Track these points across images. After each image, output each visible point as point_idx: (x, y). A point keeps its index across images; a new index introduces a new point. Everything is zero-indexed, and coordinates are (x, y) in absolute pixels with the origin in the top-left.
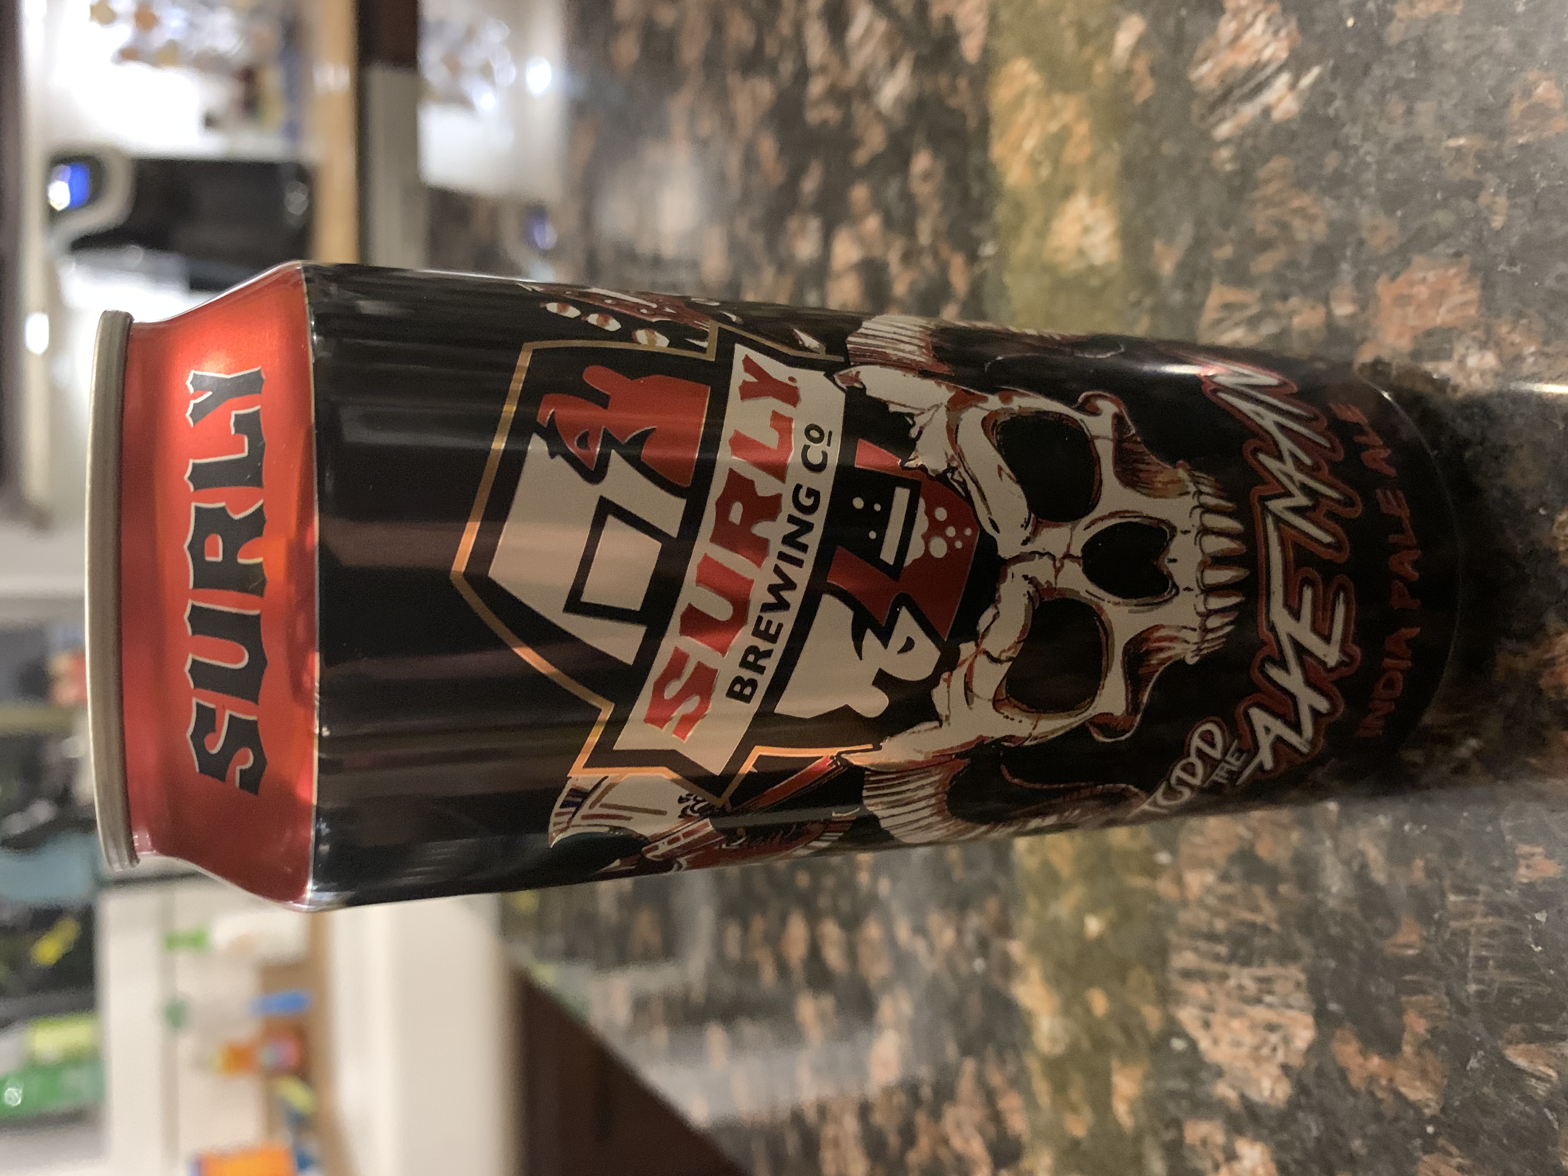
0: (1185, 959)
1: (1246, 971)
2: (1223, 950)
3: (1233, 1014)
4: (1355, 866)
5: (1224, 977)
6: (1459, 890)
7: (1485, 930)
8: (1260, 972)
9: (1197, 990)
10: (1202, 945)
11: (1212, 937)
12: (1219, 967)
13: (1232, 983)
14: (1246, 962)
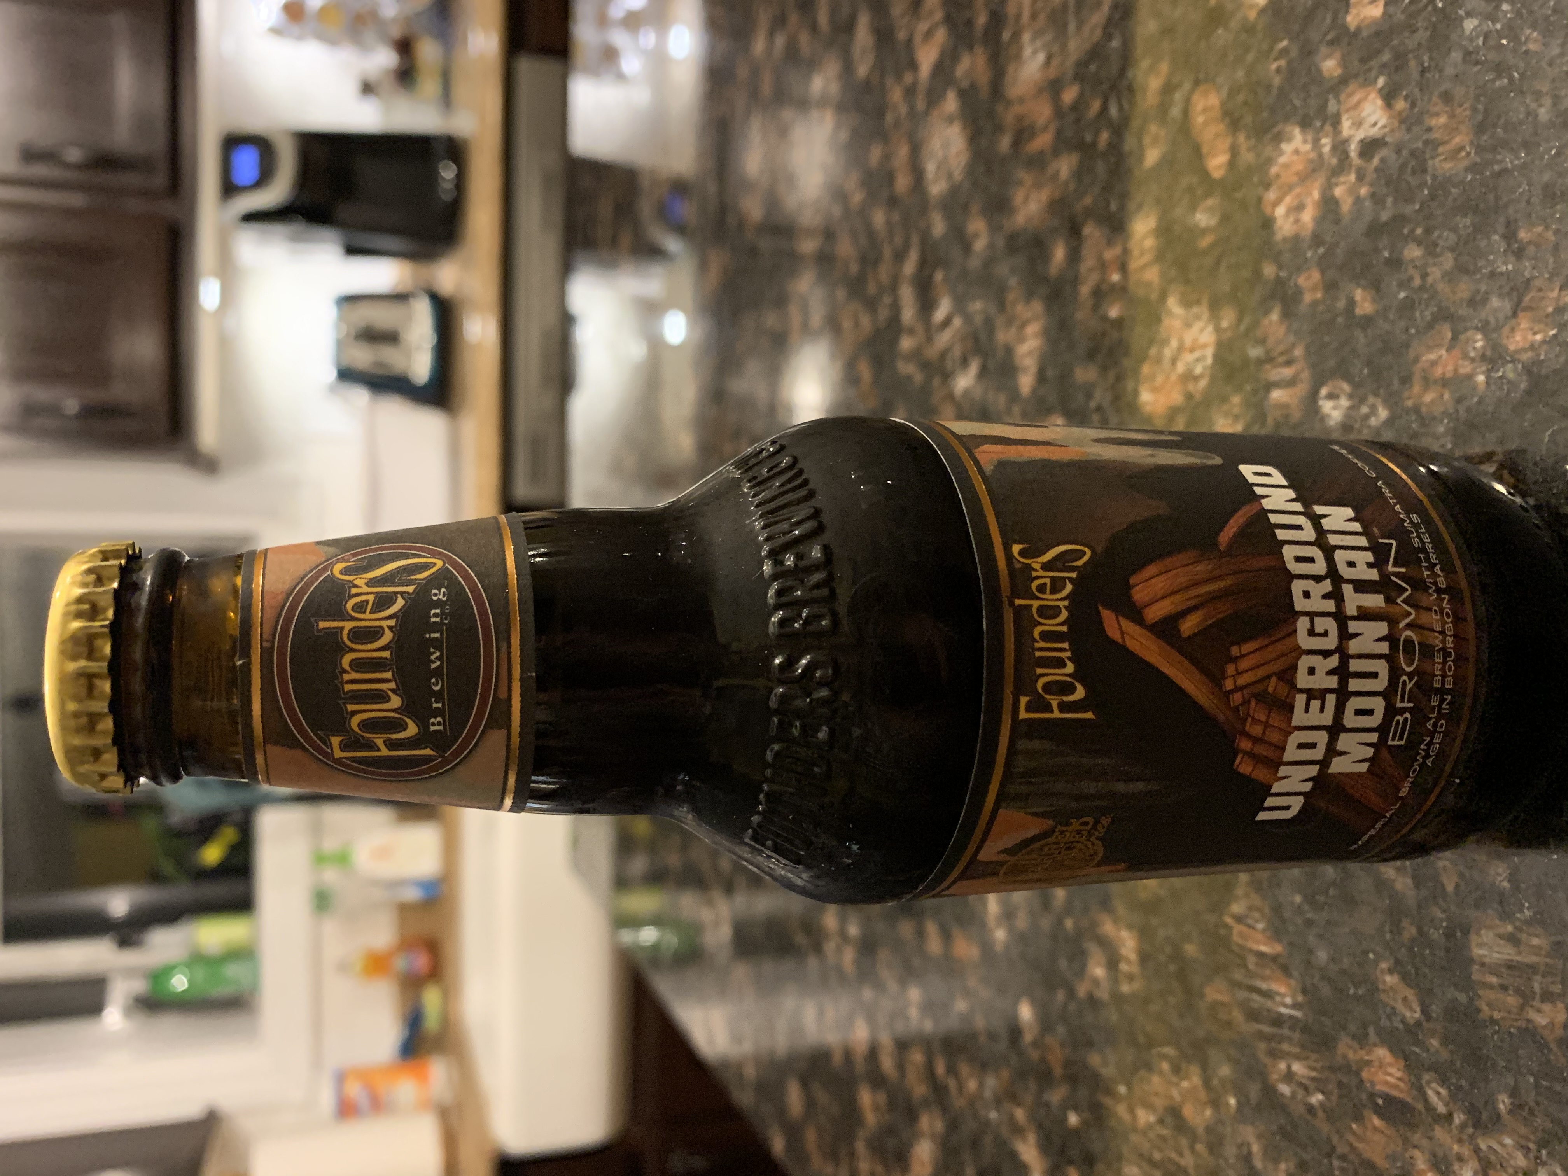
4: (1244, 1150)
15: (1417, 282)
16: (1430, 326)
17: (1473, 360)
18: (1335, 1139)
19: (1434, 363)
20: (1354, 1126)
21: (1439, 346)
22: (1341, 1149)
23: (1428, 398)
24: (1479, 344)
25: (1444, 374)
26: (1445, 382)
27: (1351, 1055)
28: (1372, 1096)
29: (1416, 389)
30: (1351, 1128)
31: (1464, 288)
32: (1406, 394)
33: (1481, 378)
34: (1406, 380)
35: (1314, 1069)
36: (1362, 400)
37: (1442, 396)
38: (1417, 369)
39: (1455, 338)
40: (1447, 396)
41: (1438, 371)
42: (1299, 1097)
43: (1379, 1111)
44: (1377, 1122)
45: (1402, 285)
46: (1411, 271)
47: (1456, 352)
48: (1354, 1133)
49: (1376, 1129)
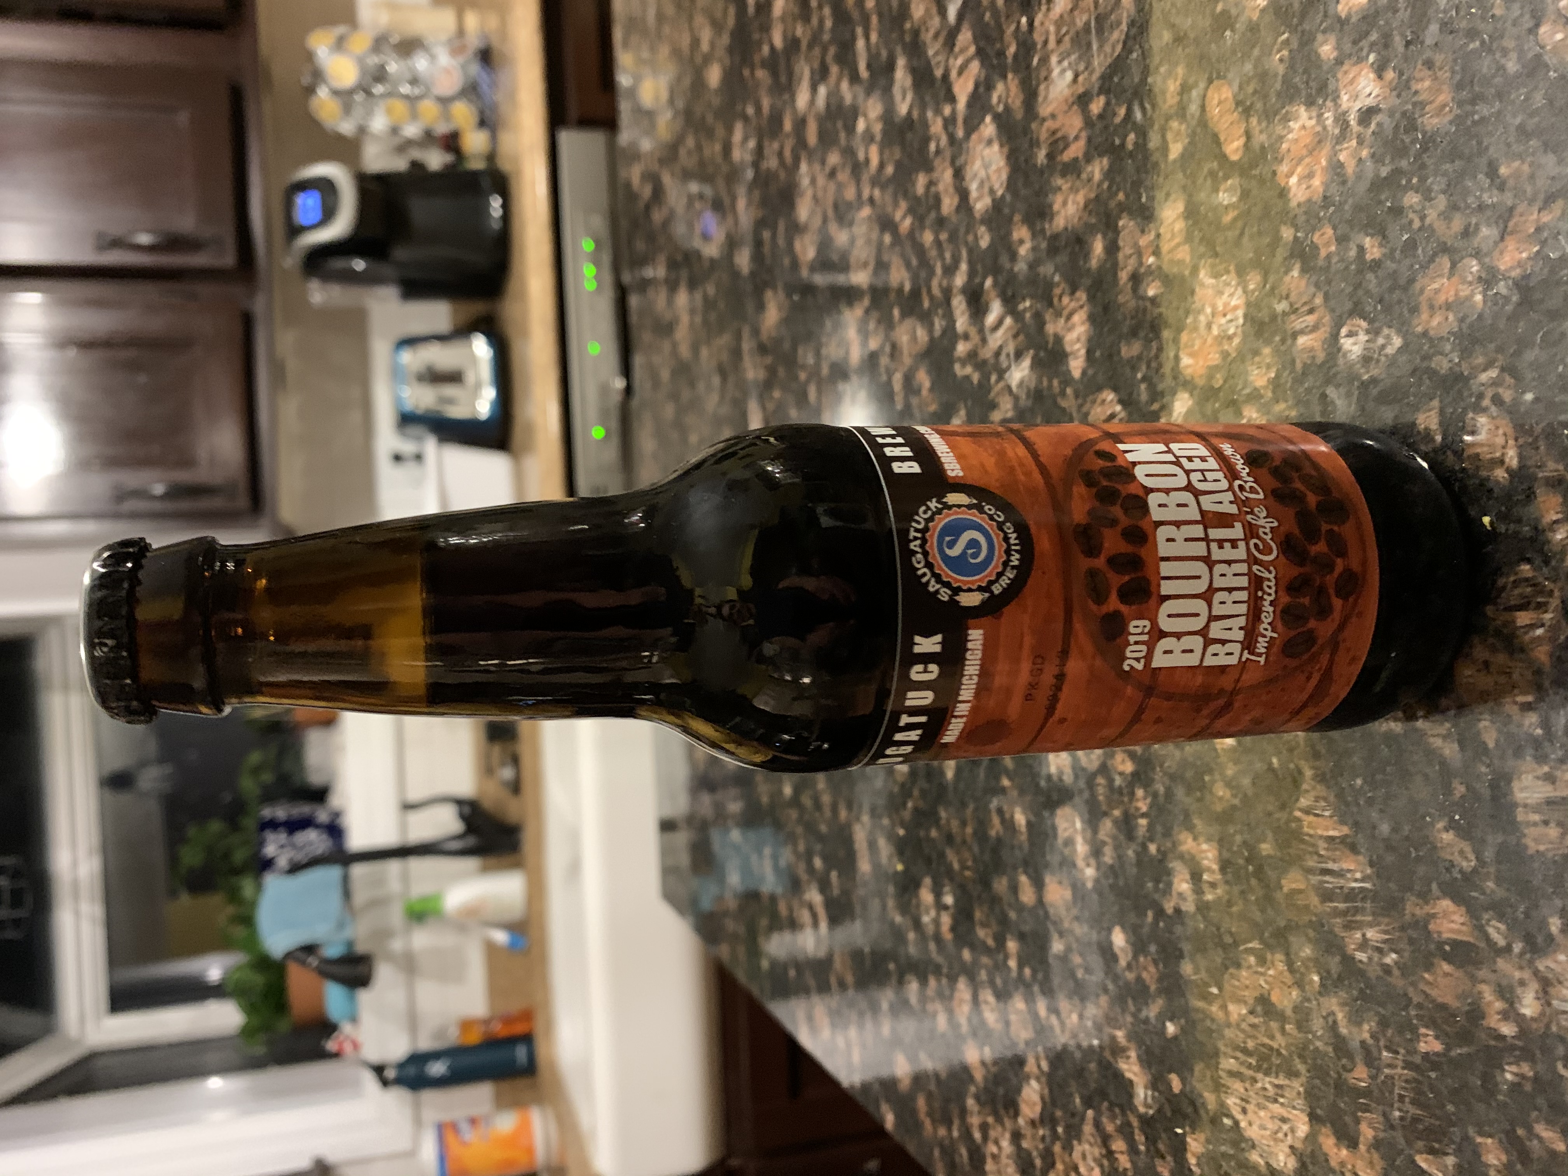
0: (1229, 1063)
1: (1267, 1079)
2: (1253, 1061)
3: (1260, 1106)
4: (1330, 1020)
5: (1254, 1080)
6: (1388, 1049)
7: (1403, 1078)
8: (1276, 1082)
9: (1237, 1086)
10: (1239, 1054)
11: (1245, 1051)
12: (1251, 1073)
13: (1259, 1085)
14: (1267, 1073)
15: (1417, 224)
16: (1432, 260)
17: (1470, 283)
18: (1411, 991)
19: (1437, 291)
20: (1426, 976)
21: (1441, 276)
22: (1416, 1000)
23: (1435, 323)
24: (1475, 269)
25: (1447, 300)
26: (1448, 306)
27: (1418, 911)
28: (1440, 944)
29: (1424, 316)
30: (1424, 978)
31: (1457, 224)
32: (1415, 322)
33: (1479, 298)
34: (1415, 310)
35: (1386, 932)
36: (1377, 333)
37: (1447, 319)
38: (1423, 299)
39: (1454, 265)
40: (1451, 317)
41: (1442, 298)
42: (1376, 959)
43: (1447, 957)
44: (1446, 967)
45: (1403, 229)
46: (1411, 215)
47: (1455, 279)
48: (1428, 983)
49: (1447, 975)
